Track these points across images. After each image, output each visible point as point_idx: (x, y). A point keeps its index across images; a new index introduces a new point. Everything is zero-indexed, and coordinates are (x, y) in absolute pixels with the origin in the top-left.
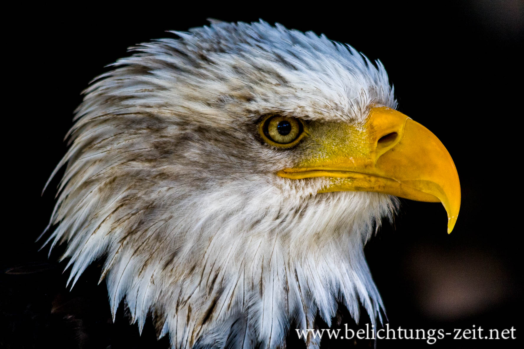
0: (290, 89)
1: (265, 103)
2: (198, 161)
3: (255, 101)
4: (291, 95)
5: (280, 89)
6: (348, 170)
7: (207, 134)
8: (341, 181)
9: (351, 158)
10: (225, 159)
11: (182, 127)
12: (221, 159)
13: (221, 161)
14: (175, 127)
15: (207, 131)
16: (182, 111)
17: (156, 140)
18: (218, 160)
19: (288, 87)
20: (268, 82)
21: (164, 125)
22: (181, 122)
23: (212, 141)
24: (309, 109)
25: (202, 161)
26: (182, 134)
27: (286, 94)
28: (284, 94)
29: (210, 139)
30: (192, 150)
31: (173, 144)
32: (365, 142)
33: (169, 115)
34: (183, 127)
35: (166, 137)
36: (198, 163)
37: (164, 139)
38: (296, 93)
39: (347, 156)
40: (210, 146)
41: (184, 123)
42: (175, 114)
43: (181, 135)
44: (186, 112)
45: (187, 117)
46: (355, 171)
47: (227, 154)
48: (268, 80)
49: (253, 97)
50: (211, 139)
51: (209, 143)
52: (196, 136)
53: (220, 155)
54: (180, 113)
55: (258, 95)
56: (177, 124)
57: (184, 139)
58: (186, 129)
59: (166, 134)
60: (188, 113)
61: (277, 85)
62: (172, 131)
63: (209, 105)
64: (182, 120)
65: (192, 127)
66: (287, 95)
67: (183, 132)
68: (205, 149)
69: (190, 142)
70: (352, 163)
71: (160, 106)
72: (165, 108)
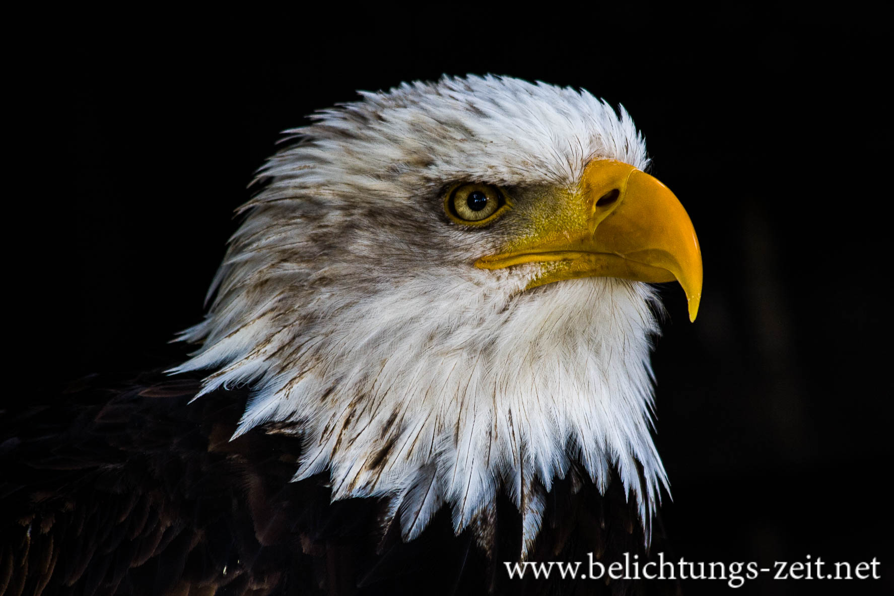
0: (479, 144)
1: (448, 166)
2: (367, 255)
3: (436, 165)
4: (480, 152)
5: (467, 146)
6: (561, 249)
7: (380, 219)
8: (555, 266)
9: (565, 233)
10: (402, 250)
11: (347, 212)
12: (399, 249)
13: (398, 253)
14: (338, 212)
15: (380, 214)
16: (347, 189)
17: (314, 232)
18: (394, 252)
19: (476, 141)
20: (452, 138)
21: (325, 211)
22: (345, 205)
23: (387, 227)
24: (504, 169)
25: (372, 256)
26: (346, 221)
27: (473, 150)
28: (470, 151)
29: (383, 225)
30: (359, 241)
31: (336, 235)
32: (580, 208)
33: (330, 197)
34: (349, 212)
35: (326, 226)
36: (368, 258)
37: (325, 230)
38: (487, 149)
39: (559, 230)
40: (385, 234)
41: (349, 205)
42: (338, 195)
43: (347, 223)
44: (351, 190)
45: (352, 198)
46: (570, 249)
47: (406, 243)
48: (451, 134)
49: (433, 160)
50: (386, 225)
51: (383, 230)
52: (366, 222)
53: (397, 245)
54: (344, 193)
55: (439, 157)
56: (341, 208)
57: (349, 228)
58: (352, 215)
59: (326, 223)
60: (354, 191)
61: (462, 141)
62: (335, 217)
63: (378, 177)
64: (346, 203)
65: (360, 211)
66: (475, 153)
67: (348, 219)
68: (377, 238)
69: (356, 231)
70: (567, 238)
71: (320, 185)
72: (326, 188)
